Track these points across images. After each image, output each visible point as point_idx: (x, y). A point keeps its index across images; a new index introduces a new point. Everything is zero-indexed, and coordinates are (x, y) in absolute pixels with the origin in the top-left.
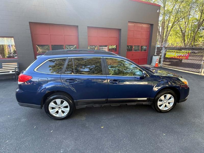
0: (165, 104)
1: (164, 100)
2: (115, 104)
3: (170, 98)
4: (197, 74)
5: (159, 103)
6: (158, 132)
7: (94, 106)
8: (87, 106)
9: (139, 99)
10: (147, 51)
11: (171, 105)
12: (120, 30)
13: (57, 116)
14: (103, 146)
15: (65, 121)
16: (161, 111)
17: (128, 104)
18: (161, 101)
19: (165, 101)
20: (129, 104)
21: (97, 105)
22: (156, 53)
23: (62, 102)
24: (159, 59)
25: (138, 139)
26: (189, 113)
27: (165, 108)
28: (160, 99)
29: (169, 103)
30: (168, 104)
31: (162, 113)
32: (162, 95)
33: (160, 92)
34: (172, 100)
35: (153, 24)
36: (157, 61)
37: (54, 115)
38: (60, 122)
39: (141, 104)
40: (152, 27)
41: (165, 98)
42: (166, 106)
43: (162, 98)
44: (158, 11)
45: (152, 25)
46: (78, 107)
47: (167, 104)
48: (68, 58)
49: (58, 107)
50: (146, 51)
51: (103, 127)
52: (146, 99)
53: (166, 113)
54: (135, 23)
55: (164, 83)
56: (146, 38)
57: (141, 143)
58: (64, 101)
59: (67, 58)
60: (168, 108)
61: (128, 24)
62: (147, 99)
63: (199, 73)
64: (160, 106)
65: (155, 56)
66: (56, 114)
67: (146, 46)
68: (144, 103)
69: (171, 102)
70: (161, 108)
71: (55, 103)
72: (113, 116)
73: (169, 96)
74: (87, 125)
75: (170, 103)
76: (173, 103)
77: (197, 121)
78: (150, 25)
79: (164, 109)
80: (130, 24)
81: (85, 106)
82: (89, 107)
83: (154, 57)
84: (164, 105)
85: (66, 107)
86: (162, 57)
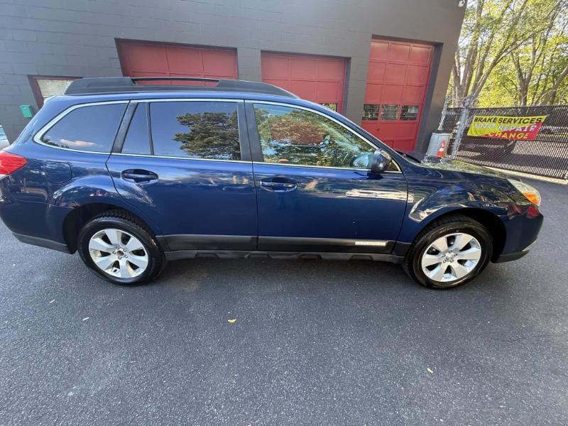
0: (448, 263)
1: (446, 251)
2: (282, 254)
3: (468, 247)
4: (557, 181)
5: (427, 260)
7: (220, 256)
8: (198, 253)
9: (358, 243)
10: (417, 121)
11: (469, 268)
12: (347, 60)
13: (118, 275)
16: (430, 285)
17: (323, 257)
18: (435, 252)
19: (448, 255)
20: (325, 256)
21: (228, 254)
22: (443, 127)
24: (447, 141)
26: (528, 299)
27: (448, 275)
28: (432, 248)
29: (461, 262)
30: (458, 265)
31: (433, 292)
32: (442, 235)
33: (433, 225)
34: (475, 253)
35: (442, 44)
36: (441, 147)
37: (110, 272)
39: (369, 258)
40: (439, 51)
41: (449, 245)
42: (449, 270)
43: (440, 243)
44: (461, 4)
45: (438, 46)
46: (170, 256)
47: (455, 265)
48: (132, 101)
49: (117, 251)
50: (415, 119)
51: (233, 321)
52: (383, 244)
53: (446, 292)
54: (390, 42)
55: (452, 195)
56: (418, 84)
58: (129, 237)
60: (456, 276)
61: (372, 44)
62: (387, 245)
63: (563, 178)
64: (431, 268)
65: (439, 132)
66: (116, 271)
67: (417, 107)
68: (376, 257)
69: (470, 260)
70: (431, 275)
71: (106, 239)
73: (463, 239)
74: (191, 310)
75: (466, 261)
76: (476, 263)
78: (432, 48)
79: (443, 280)
80: (377, 45)
81: (192, 253)
82: (205, 256)
83: (435, 136)
84: (444, 267)
85: (139, 253)
86: (458, 136)
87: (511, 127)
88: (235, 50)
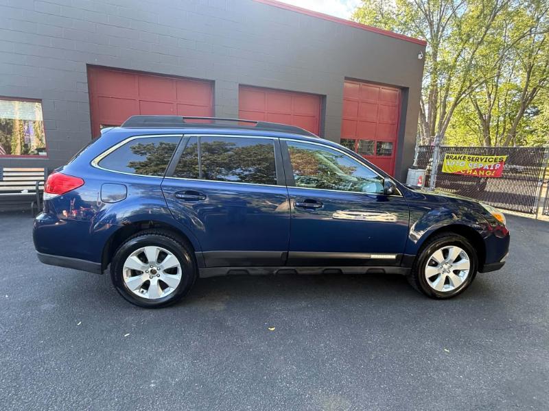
0: (446, 274)
1: (444, 263)
2: (308, 269)
3: (459, 259)
4: (527, 215)
5: (429, 271)
6: (428, 344)
7: (252, 272)
8: (230, 270)
9: (373, 256)
10: (392, 156)
11: (464, 276)
12: (322, 98)
13: (146, 295)
14: (272, 374)
15: (167, 313)
16: (434, 296)
17: (343, 271)
18: (435, 264)
19: (444, 266)
20: (346, 269)
21: (260, 270)
22: (418, 163)
23: (162, 257)
24: (424, 178)
25: (375, 359)
26: (511, 303)
27: (447, 286)
28: (432, 260)
29: (456, 272)
30: (454, 275)
31: (438, 302)
32: (438, 248)
33: (432, 240)
34: (465, 264)
35: (408, 88)
36: (419, 183)
37: (137, 293)
38: (151, 315)
39: (381, 271)
40: (405, 94)
41: (445, 258)
42: (447, 281)
43: (438, 255)
44: (420, 57)
45: (405, 90)
46: (205, 273)
47: (452, 275)
48: (185, 135)
49: (150, 269)
50: (390, 155)
51: (273, 329)
52: (393, 257)
53: (448, 301)
54: (361, 84)
55: (440, 216)
56: (390, 122)
57: (381, 370)
58: (166, 255)
59: (182, 135)
60: (453, 286)
61: (345, 84)
62: (397, 257)
63: (531, 213)
64: (433, 279)
65: (414, 168)
66: (143, 291)
67: (391, 143)
68: (388, 269)
69: (463, 270)
70: (434, 285)
71: (143, 257)
72: (304, 304)
73: (455, 251)
74: (229, 323)
75: (459, 271)
76: (467, 273)
77: (534, 321)
78: (398, 92)
79: (444, 290)
80: (349, 85)
81: (224, 270)
82: (235, 273)
83: (411, 172)
84: (443, 277)
85: (173, 271)
86: (433, 172)
87: (479, 165)
88: (212, 83)
